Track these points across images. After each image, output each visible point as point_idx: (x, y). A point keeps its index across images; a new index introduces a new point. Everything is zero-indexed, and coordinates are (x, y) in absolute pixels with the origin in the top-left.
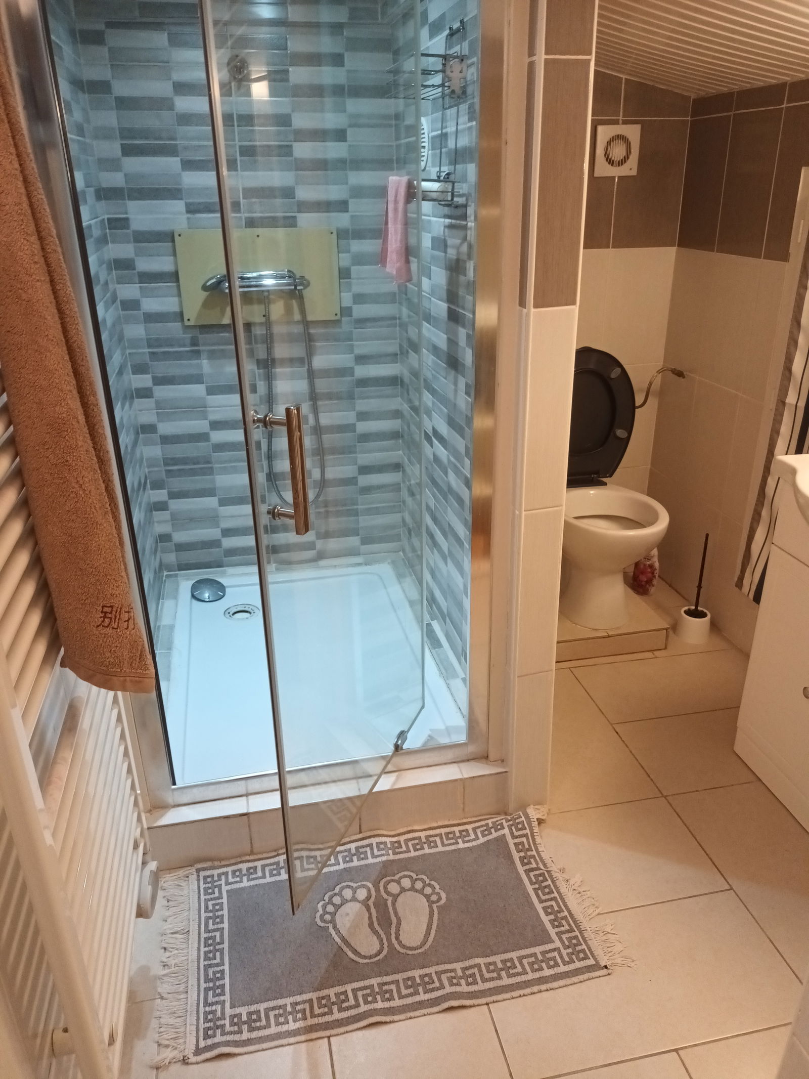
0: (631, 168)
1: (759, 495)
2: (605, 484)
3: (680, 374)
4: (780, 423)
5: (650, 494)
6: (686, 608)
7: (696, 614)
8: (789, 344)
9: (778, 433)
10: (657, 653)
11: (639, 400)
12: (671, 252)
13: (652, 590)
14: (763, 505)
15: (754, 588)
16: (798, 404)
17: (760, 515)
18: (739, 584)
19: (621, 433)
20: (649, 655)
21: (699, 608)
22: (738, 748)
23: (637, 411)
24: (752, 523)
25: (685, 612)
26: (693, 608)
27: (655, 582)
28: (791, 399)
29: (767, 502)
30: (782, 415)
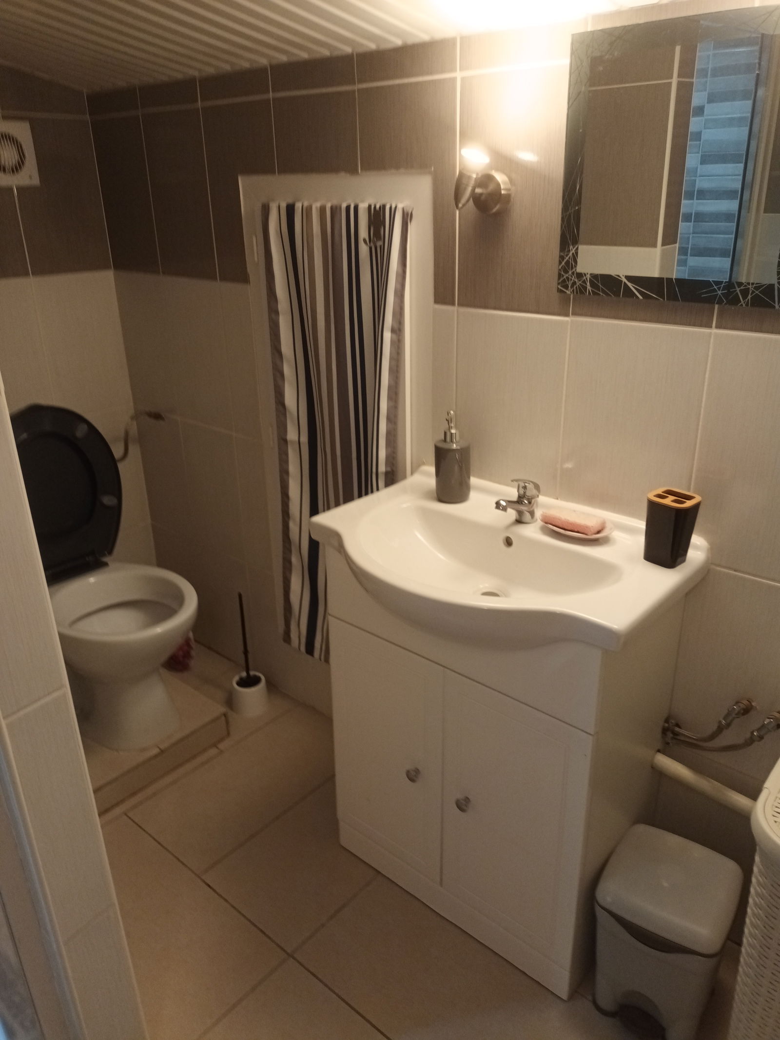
0: (29, 176)
1: (284, 541)
2: (105, 564)
3: (157, 416)
4: (287, 462)
5: (162, 563)
6: (236, 678)
7: (249, 682)
8: (274, 375)
9: (287, 473)
10: (221, 746)
11: (117, 451)
12: (109, 276)
13: (193, 663)
14: (290, 551)
15: (303, 640)
16: (301, 440)
17: (290, 562)
18: (287, 638)
19: (108, 500)
20: (213, 751)
21: (252, 673)
22: (344, 842)
23: (121, 466)
24: (284, 573)
25: (239, 684)
26: (244, 674)
27: (193, 653)
28: (292, 435)
29: (294, 550)
30: (287, 455)
